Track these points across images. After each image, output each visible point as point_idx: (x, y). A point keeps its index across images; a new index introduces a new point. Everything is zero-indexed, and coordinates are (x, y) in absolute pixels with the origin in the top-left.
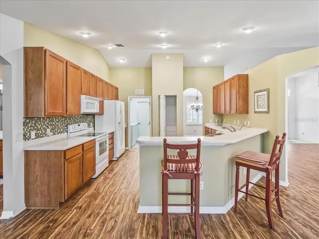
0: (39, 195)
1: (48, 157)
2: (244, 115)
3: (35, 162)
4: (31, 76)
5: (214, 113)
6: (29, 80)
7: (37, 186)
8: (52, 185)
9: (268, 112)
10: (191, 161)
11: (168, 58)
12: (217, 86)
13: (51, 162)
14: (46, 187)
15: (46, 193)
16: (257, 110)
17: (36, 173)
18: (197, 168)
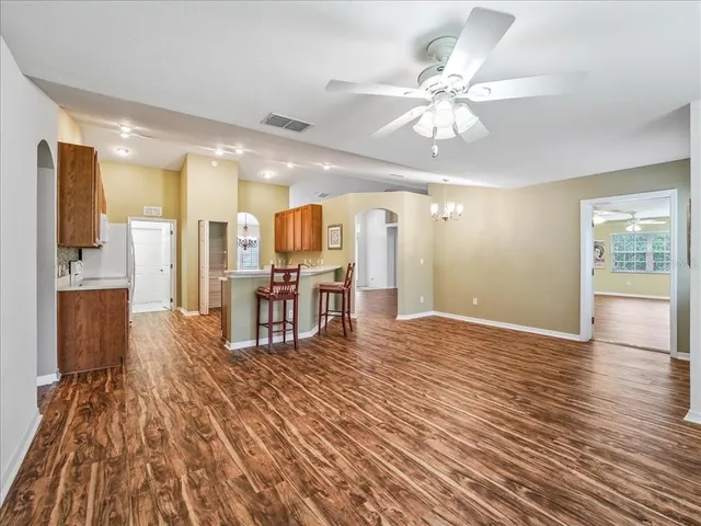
0: (85, 353)
1: (101, 300)
2: (317, 252)
3: (78, 308)
4: (70, 184)
5: (277, 251)
6: (66, 191)
7: (81, 341)
8: (107, 337)
9: (340, 249)
10: (293, 283)
11: (214, 164)
12: (283, 214)
13: (106, 307)
14: (97, 340)
15: (97, 349)
16: (331, 246)
17: (79, 323)
18: (296, 289)
